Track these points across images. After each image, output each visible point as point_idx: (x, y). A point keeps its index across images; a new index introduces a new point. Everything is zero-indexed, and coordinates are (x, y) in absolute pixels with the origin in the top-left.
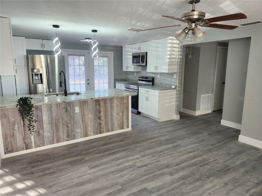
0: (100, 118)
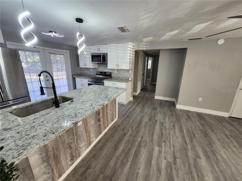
0: (99, 120)
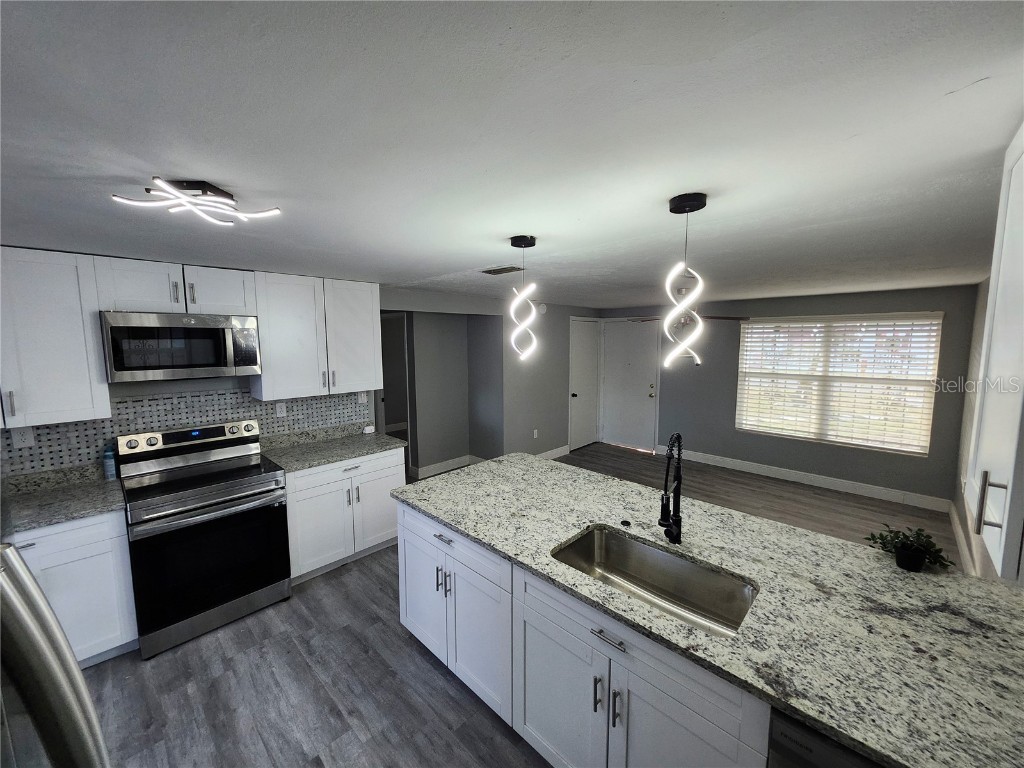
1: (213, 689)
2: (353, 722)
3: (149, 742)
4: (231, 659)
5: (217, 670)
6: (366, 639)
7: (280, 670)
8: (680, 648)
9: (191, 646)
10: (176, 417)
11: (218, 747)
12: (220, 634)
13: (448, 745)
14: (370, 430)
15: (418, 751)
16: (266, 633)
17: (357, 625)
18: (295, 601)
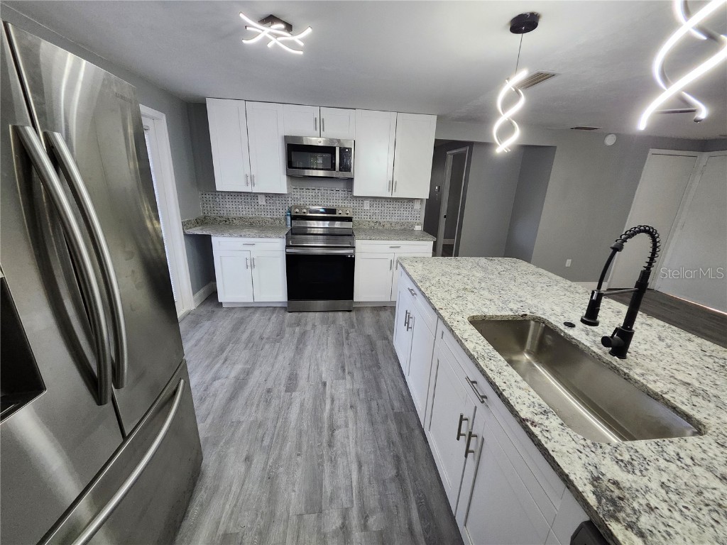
1: (304, 334)
2: (348, 377)
3: (276, 341)
4: (315, 326)
5: (309, 327)
6: (375, 345)
7: (331, 340)
8: (520, 417)
9: (305, 313)
10: (317, 200)
11: (294, 355)
12: (317, 314)
13: (386, 416)
14: (419, 228)
15: (370, 408)
16: (334, 322)
17: (375, 337)
18: (353, 314)
